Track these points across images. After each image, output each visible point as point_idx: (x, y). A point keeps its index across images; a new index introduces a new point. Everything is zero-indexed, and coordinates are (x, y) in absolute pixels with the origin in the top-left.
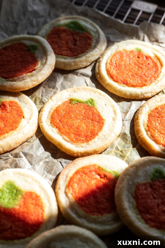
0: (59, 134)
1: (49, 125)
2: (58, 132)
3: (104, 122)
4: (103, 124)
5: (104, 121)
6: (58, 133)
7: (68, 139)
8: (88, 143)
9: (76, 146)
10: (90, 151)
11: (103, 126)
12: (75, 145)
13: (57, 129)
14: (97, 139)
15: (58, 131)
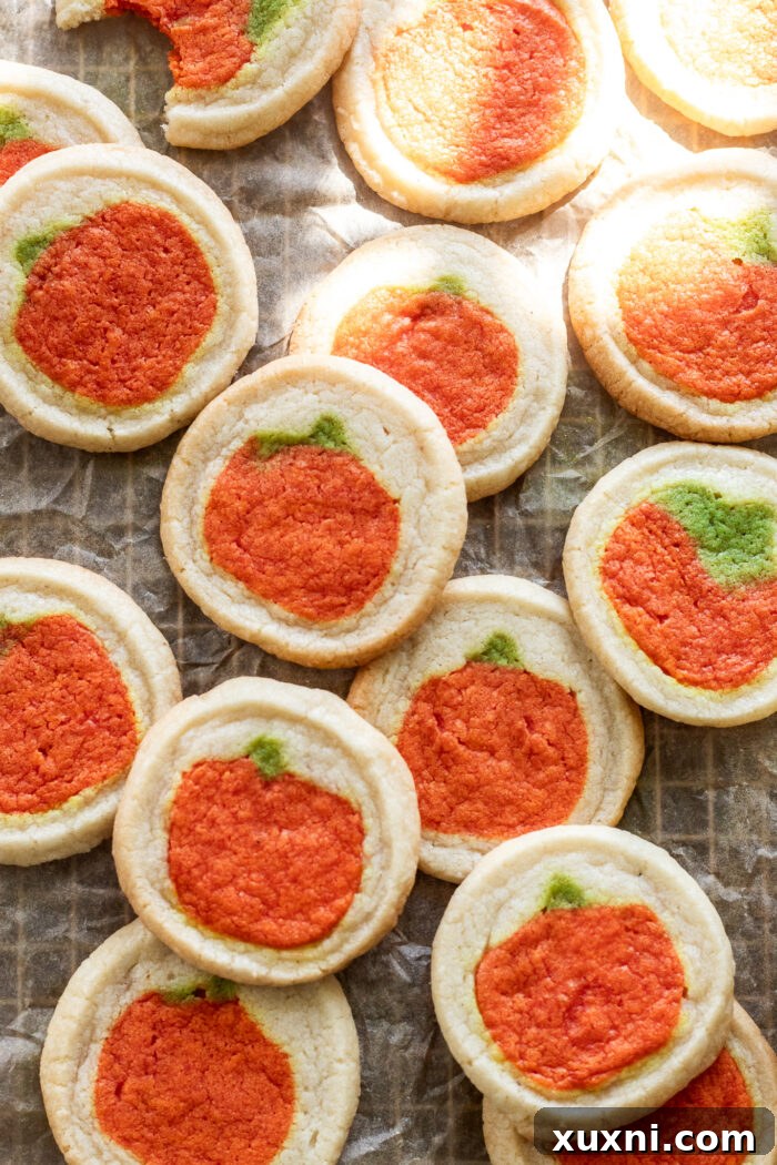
0: (253, 601)
1: (208, 575)
2: (247, 593)
3: (397, 510)
4: (395, 518)
5: (397, 505)
6: (249, 598)
7: (292, 616)
8: (363, 611)
9: (325, 632)
10: (379, 643)
11: (396, 528)
12: (321, 630)
13: (241, 585)
14: (389, 586)
15: (248, 589)
